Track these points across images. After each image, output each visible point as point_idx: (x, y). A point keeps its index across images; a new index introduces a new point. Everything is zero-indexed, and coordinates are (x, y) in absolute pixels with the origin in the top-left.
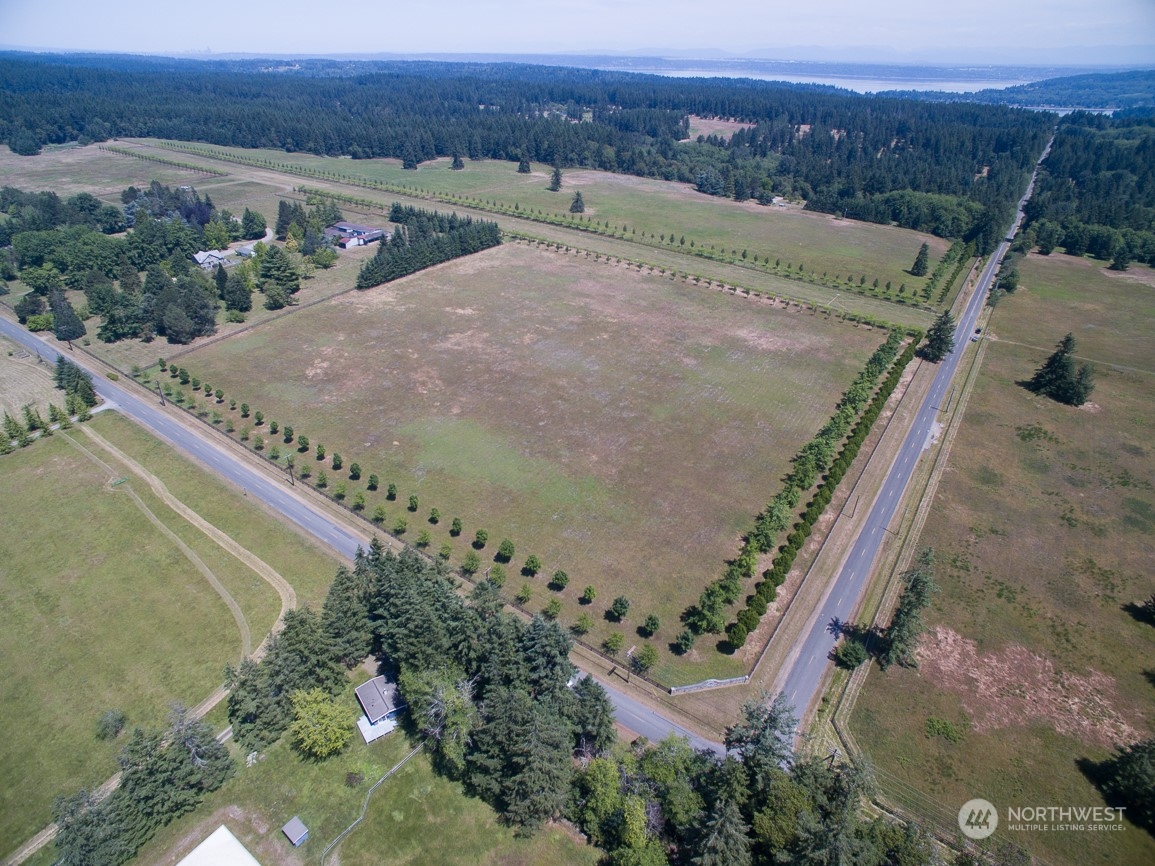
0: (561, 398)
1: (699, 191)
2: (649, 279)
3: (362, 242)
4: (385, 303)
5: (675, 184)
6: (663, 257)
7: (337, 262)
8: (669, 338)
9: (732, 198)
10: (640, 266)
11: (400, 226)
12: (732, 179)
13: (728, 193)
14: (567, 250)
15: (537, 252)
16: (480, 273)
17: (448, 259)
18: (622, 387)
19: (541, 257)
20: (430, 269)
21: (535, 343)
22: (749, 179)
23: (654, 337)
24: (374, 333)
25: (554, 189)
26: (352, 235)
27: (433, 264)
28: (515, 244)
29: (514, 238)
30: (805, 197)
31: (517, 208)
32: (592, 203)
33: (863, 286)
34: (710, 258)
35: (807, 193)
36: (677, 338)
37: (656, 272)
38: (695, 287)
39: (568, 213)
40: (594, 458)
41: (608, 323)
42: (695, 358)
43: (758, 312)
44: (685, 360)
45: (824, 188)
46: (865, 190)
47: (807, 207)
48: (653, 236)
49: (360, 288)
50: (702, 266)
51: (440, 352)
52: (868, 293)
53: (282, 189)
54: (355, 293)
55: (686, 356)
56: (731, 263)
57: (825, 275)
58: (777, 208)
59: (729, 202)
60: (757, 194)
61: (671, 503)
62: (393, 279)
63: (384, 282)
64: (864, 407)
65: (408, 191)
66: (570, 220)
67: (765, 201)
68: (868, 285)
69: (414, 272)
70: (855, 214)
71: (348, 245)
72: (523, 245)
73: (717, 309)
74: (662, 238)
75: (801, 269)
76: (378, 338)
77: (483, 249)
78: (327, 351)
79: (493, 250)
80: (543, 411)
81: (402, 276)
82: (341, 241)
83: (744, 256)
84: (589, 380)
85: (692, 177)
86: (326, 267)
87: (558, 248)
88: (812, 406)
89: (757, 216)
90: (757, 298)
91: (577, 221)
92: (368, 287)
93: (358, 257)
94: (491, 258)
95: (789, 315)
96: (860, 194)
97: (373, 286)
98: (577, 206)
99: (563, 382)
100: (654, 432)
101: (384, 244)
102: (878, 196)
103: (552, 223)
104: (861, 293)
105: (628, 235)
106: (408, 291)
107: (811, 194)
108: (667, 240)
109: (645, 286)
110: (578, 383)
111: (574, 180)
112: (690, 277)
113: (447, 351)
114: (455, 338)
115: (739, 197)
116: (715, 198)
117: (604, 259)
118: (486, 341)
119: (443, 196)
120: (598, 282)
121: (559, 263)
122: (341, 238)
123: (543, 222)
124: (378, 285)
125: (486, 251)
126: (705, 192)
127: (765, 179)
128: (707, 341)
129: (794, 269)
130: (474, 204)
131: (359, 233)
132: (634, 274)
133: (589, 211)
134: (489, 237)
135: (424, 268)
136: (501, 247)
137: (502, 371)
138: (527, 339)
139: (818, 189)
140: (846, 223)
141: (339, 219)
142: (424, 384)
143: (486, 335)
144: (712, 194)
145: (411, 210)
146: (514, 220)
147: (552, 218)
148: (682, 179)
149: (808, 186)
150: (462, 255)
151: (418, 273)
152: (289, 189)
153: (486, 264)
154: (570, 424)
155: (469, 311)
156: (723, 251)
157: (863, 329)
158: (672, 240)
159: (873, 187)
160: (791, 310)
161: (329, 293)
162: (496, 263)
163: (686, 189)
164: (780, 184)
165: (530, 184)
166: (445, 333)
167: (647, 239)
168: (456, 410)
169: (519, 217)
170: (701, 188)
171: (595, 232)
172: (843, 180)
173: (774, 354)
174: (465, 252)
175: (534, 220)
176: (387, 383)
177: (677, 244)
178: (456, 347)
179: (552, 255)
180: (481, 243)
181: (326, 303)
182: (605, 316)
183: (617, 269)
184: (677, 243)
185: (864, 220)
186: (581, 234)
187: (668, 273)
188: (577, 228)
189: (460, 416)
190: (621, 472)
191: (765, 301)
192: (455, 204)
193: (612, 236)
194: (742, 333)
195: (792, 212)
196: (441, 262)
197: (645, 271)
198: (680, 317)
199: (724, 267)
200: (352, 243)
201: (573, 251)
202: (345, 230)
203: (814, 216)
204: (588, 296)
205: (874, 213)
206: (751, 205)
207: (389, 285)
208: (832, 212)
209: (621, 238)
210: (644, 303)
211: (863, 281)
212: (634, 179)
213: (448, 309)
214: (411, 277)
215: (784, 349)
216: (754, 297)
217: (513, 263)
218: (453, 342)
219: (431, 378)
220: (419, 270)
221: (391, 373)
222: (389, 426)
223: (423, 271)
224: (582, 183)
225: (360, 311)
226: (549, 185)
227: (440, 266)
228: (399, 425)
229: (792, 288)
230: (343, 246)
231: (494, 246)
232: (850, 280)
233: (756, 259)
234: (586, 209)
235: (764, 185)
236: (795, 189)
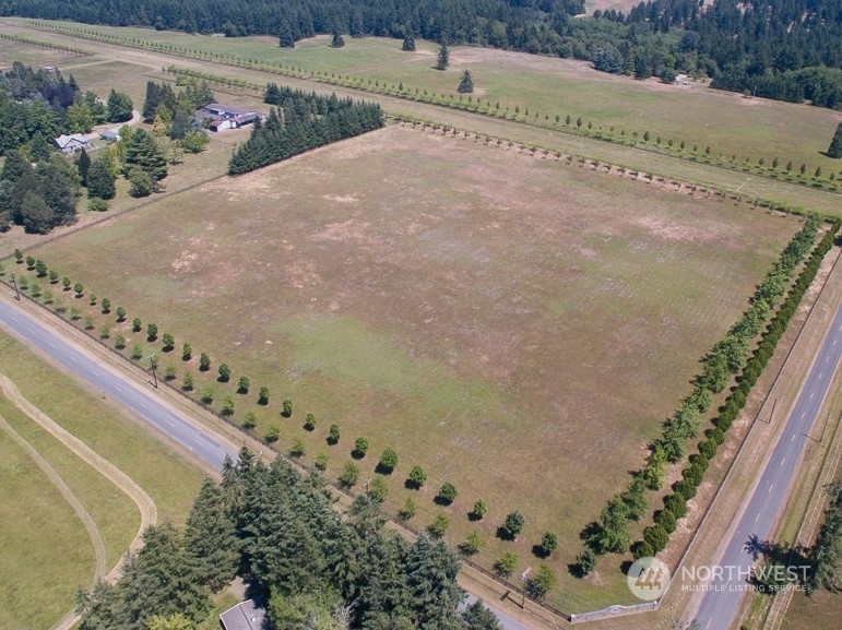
0: (449, 292)
1: (596, 68)
2: (544, 164)
3: (234, 125)
4: (259, 190)
5: (571, 62)
6: (557, 139)
7: (207, 146)
8: (565, 227)
9: (632, 76)
10: (533, 150)
11: (276, 107)
12: (632, 56)
13: (628, 71)
14: (455, 133)
15: (423, 135)
16: (363, 157)
17: (327, 143)
18: (514, 281)
19: (427, 141)
20: (307, 154)
21: (420, 234)
22: (650, 57)
23: (549, 226)
24: (247, 223)
25: (440, 68)
26: (224, 118)
27: (311, 149)
28: (399, 126)
29: (398, 120)
30: (710, 74)
31: (401, 88)
32: (482, 83)
33: (775, 170)
34: (609, 141)
35: (713, 70)
36: (574, 227)
37: (551, 156)
38: (593, 172)
39: (455, 93)
40: (485, 358)
41: (499, 211)
42: (595, 248)
43: (662, 199)
44: (583, 251)
45: (730, 65)
46: (775, 66)
47: (713, 86)
48: (547, 118)
49: (232, 173)
50: (601, 149)
51: (318, 243)
52: (781, 177)
53: (152, 69)
54: (226, 179)
55: (584, 246)
56: (632, 146)
57: (734, 158)
58: (678, 87)
59: (629, 81)
60: (659, 72)
61: (569, 408)
62: (267, 164)
63: (258, 168)
64: (779, 301)
65: (284, 70)
66: (458, 100)
67: (668, 79)
68: (781, 168)
69: (290, 157)
70: (765, 92)
71: (219, 129)
72: (408, 128)
73: (617, 195)
74: (557, 119)
75: (708, 152)
76: (251, 228)
77: (364, 132)
78: (196, 241)
79: (375, 133)
80: (429, 308)
81: (277, 161)
82: (212, 124)
83: (646, 138)
84: (478, 274)
85: (589, 54)
86: (196, 151)
87: (445, 130)
88: (722, 300)
89: (660, 95)
90: (661, 183)
91: (465, 102)
92: (240, 173)
93: (231, 140)
94: (373, 141)
95: (696, 202)
96: (769, 71)
97: (246, 172)
98: (466, 85)
99: (450, 276)
100: (550, 330)
101: (258, 127)
102: (789, 73)
103: (438, 104)
104: (773, 177)
105: (520, 116)
106: (284, 177)
107: (717, 71)
108: (562, 121)
109: (539, 171)
110: (467, 276)
111: (463, 58)
112: (588, 161)
113: (324, 242)
114: (333, 228)
115: (640, 75)
116: (614, 76)
117: (494, 142)
118: (368, 232)
119: (322, 75)
120: (488, 167)
121: (446, 146)
122: (212, 120)
123: (429, 103)
124: (251, 170)
125: (367, 135)
126: (602, 70)
127: (667, 56)
128: (607, 230)
129: (701, 151)
130: (355, 84)
131: (232, 116)
132: (528, 158)
133: (478, 91)
134: (371, 120)
135: (301, 152)
136: (384, 129)
137: (384, 264)
138: (412, 228)
139: (725, 66)
140: (755, 101)
141: (210, 100)
142: (299, 277)
143: (366, 224)
144: (611, 72)
145: (287, 90)
146: (398, 101)
147: (438, 98)
148: (578, 56)
149: (713, 63)
150: (342, 139)
151: (294, 158)
152: (159, 69)
153: (368, 148)
154: (459, 322)
155: (348, 199)
156: (623, 133)
157: (777, 216)
158: (568, 121)
159: (783, 63)
160: (698, 196)
161: (199, 179)
162: (378, 147)
163: (583, 67)
164: (684, 61)
165: (415, 62)
166: (324, 222)
167: (541, 120)
168: (334, 307)
169: (403, 98)
170: (598, 66)
171: (485, 114)
172: (750, 56)
173: (680, 244)
174: (345, 135)
175: (419, 101)
176: (260, 277)
177: (574, 126)
178: (335, 238)
179: (439, 139)
180: (363, 125)
181: (195, 190)
182: (497, 204)
183: (509, 152)
184: (573, 124)
185: (775, 99)
186: (470, 115)
187: (564, 157)
188: (466, 110)
189: (339, 312)
190: (514, 374)
191: (670, 186)
192: (334, 84)
193: (503, 118)
194: (645, 221)
195: (696, 90)
196: (319, 146)
197: (539, 155)
198: (577, 204)
199: (624, 150)
200: (224, 126)
201: (462, 134)
202: (216, 113)
203: (722, 95)
204: (477, 182)
205: (785, 91)
206: (653, 83)
207: (262, 170)
208: (740, 90)
209: (513, 120)
210: (538, 190)
211: (775, 164)
212: (527, 57)
213: (327, 197)
214: (286, 162)
215: (691, 239)
216: (657, 182)
217: (396, 147)
218: (333, 232)
219: (307, 271)
220: (295, 154)
221: (264, 265)
222: (261, 323)
223: (300, 156)
224: (471, 61)
225: (231, 199)
226: (435, 64)
227: (317, 150)
228: (272, 322)
229: (698, 172)
230: (214, 129)
231: (377, 128)
232: (761, 162)
233: (659, 141)
234: (475, 89)
235: (666, 63)
236: (699, 66)
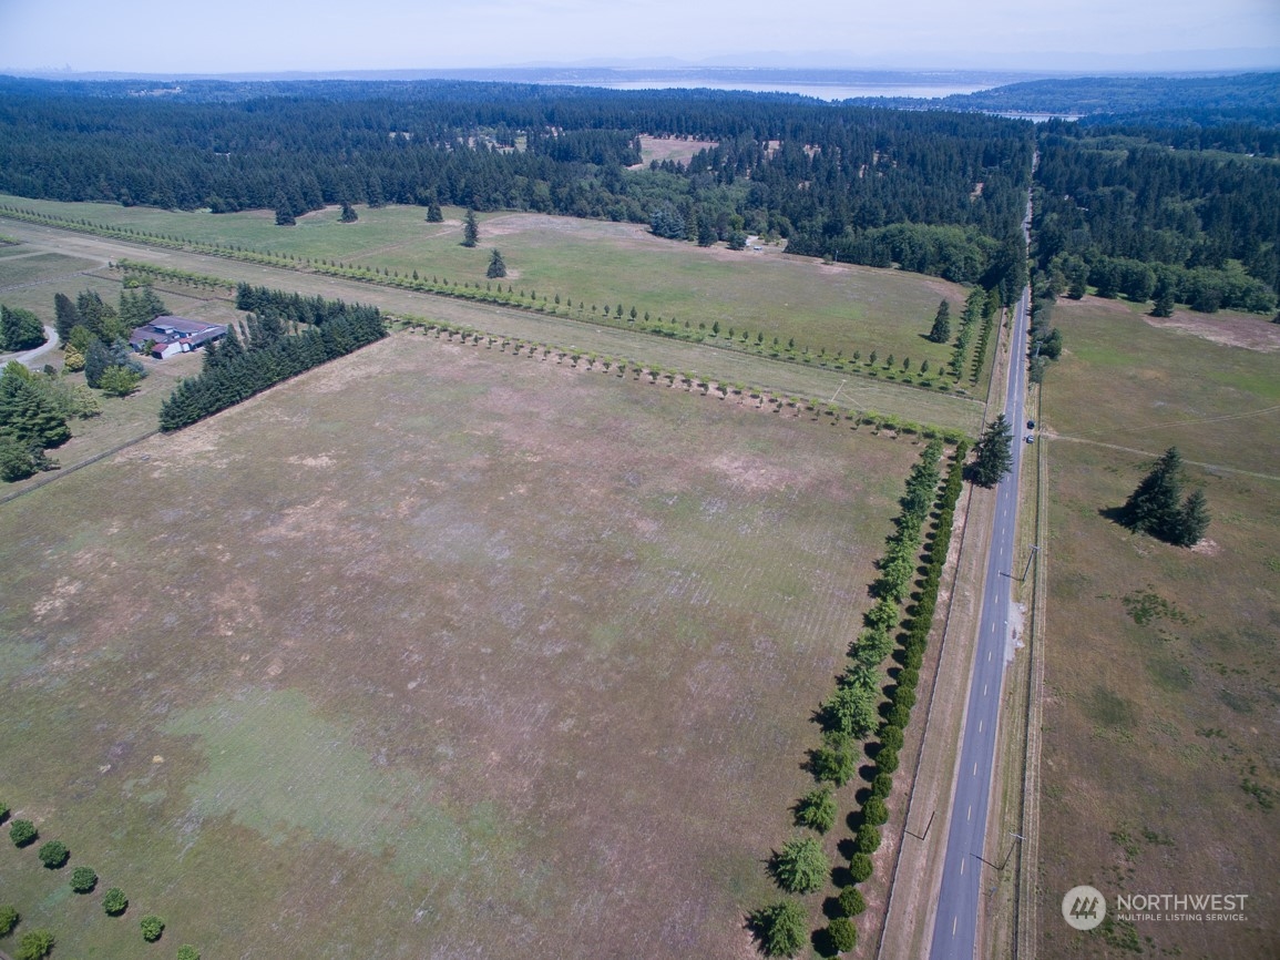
0: (447, 624)
1: (654, 233)
2: (587, 380)
3: (186, 347)
4: (200, 455)
5: (625, 227)
6: (607, 339)
7: (143, 384)
8: (616, 484)
9: (696, 242)
10: (575, 359)
11: (253, 315)
12: (694, 218)
13: (691, 236)
14: (476, 340)
15: (436, 347)
16: (351, 389)
17: (308, 369)
18: (544, 591)
19: (440, 354)
20: (279, 387)
21: (414, 515)
22: (715, 216)
23: (593, 484)
24: (170, 516)
25: (468, 245)
26: (171, 339)
27: (284, 379)
28: (406, 335)
29: (408, 323)
30: (784, 234)
31: (416, 277)
32: (516, 263)
33: (875, 366)
34: (671, 335)
35: (787, 230)
36: (628, 484)
37: (598, 366)
38: (652, 388)
39: (483, 278)
40: (495, 756)
41: (528, 464)
42: (655, 518)
43: (741, 423)
44: (639, 525)
45: (806, 223)
46: (855, 224)
47: (788, 250)
48: (594, 308)
49: (165, 430)
50: (661, 350)
51: (268, 546)
52: (882, 375)
54: (156, 439)
55: (642, 515)
56: (699, 341)
57: (823, 352)
58: (751, 253)
59: (690, 248)
60: (726, 235)
61: (622, 851)
62: (219, 410)
63: (205, 417)
64: (907, 587)
65: (273, 259)
66: (485, 291)
67: (737, 244)
68: (879, 363)
69: (254, 393)
70: (849, 256)
71: (165, 354)
72: (417, 336)
73: (683, 422)
74: (607, 309)
75: (791, 345)
76: (175, 527)
77: (359, 347)
78: (85, 558)
79: (374, 348)
80: (415, 657)
81: (233, 403)
82: (154, 349)
83: (716, 329)
84: (493, 582)
85: (645, 216)
86: (123, 395)
87: (464, 337)
88: (832, 595)
89: (729, 266)
90: (737, 397)
91: (494, 293)
92: (178, 428)
93: (176, 372)
94: (370, 361)
95: (783, 424)
96: (849, 229)
97: (186, 425)
98: (496, 269)
99: (451, 591)
100: (592, 682)
101: (211, 352)
102: (871, 231)
103: (460, 296)
104: (873, 375)
105: (562, 308)
106: (239, 430)
107: (791, 229)
108: (613, 312)
109: (583, 392)
110: (476, 590)
111: (498, 228)
112: (645, 371)
113: (276, 544)
114: (294, 515)
115: (704, 241)
116: (674, 243)
117: (525, 351)
118: (343, 519)
119: (320, 265)
120: (517, 390)
121: (464, 362)
122: (154, 343)
123: (449, 295)
124: (194, 422)
125: (364, 350)
126: (661, 235)
127: (734, 216)
128: (672, 484)
129: (783, 344)
130: (358, 273)
131: (183, 336)
132: (568, 372)
133: (512, 274)
134: (369, 328)
135: (269, 387)
136: (386, 340)
137: (359, 577)
138: (404, 507)
139: (799, 224)
140: (838, 268)
141: (159, 311)
142: (230, 614)
143: (342, 505)
144: (671, 237)
145: (264, 293)
146: (411, 294)
147: (460, 289)
148: (634, 219)
149: (786, 221)
150: (329, 359)
151: (259, 395)
152: (106, 262)
153: (360, 373)
154: (458, 682)
155: (323, 461)
156: (687, 325)
157: (885, 438)
158: (620, 312)
159: (864, 219)
160: (786, 414)
161: (116, 441)
162: (375, 369)
163: (638, 232)
164: (753, 220)
165: (441, 237)
166: (281, 506)
167: (588, 313)
168: (274, 670)
169: (417, 290)
170: (656, 231)
171: (518, 306)
172: (826, 209)
173: (768, 498)
174: (333, 355)
175: (438, 293)
176: (170, 620)
177: (625, 319)
178: (293, 534)
179: (456, 350)
180: (356, 339)
181: (106, 462)
182: (524, 453)
183: (545, 363)
184: (626, 315)
185: (859, 264)
186: (499, 310)
187: (614, 366)
188: (495, 302)
189: (281, 681)
190: (538, 785)
191: (749, 401)
192: (335, 275)
193: (540, 311)
194: (721, 463)
195: (771, 257)
196: (296, 374)
197: (583, 366)
198: (632, 442)
199: (691, 348)
200: (172, 351)
201: (485, 341)
202: (162, 331)
203: (799, 261)
204: (501, 418)
205: (870, 254)
206: (719, 249)
207: (211, 420)
208: (820, 254)
209: (553, 313)
210: (580, 422)
211: (873, 358)
212: (574, 221)
213: (293, 460)
214: (247, 403)
215: (782, 488)
216: (732, 396)
217: (399, 367)
218: (296, 523)
219: (245, 601)
220: (261, 391)
221: (181, 596)
222: (155, 716)
223: (267, 392)
224: (507, 232)
225: (156, 475)
226: (463, 239)
227: (293, 381)
228: (173, 714)
229: (782, 374)
230: (158, 355)
231: (377, 340)
232: (856, 356)
233: (731, 333)
234: (508, 272)
235: (733, 224)
236: (771, 226)
